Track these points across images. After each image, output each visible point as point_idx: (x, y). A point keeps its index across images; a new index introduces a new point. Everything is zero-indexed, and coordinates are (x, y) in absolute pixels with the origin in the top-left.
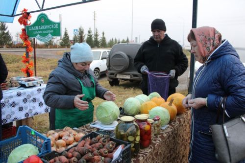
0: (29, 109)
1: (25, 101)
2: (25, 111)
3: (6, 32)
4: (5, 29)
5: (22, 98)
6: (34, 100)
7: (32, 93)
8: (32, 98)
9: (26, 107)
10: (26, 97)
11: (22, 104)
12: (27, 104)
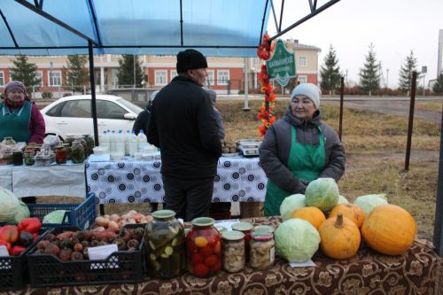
0: (240, 189)
1: (235, 176)
2: (232, 192)
3: (335, 68)
4: (334, 64)
5: (230, 171)
6: (251, 178)
7: (249, 166)
8: (247, 174)
9: (236, 187)
10: (237, 171)
11: (230, 180)
12: (238, 181)
